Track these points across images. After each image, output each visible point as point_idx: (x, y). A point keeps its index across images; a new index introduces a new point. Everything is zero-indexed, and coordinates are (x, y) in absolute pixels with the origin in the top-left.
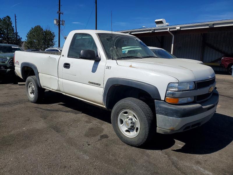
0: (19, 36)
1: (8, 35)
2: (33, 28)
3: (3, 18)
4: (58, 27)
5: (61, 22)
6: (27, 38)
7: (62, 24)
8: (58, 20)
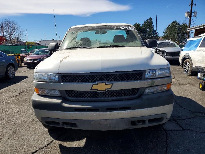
0: (157, 33)
1: (149, 33)
2: (170, 24)
3: (147, 20)
4: (189, 19)
5: (193, 14)
6: (164, 34)
7: (194, 16)
8: (190, 12)
